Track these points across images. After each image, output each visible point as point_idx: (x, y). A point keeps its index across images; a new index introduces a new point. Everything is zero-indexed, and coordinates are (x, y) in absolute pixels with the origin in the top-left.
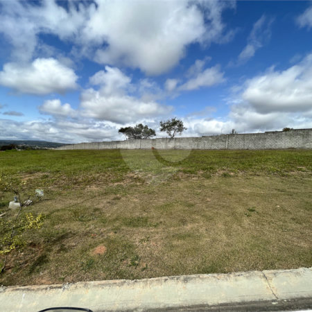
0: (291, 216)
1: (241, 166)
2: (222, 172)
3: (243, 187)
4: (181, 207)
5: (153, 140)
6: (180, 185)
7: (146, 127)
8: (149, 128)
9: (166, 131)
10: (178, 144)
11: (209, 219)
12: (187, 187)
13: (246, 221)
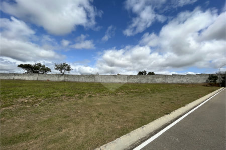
0: (116, 114)
1: (99, 91)
2: (89, 95)
3: (98, 102)
4: (60, 120)
5: (49, 75)
6: (63, 104)
7: (44, 66)
8: (46, 67)
9: (59, 70)
10: (67, 78)
11: (77, 124)
12: (67, 105)
13: (97, 121)
